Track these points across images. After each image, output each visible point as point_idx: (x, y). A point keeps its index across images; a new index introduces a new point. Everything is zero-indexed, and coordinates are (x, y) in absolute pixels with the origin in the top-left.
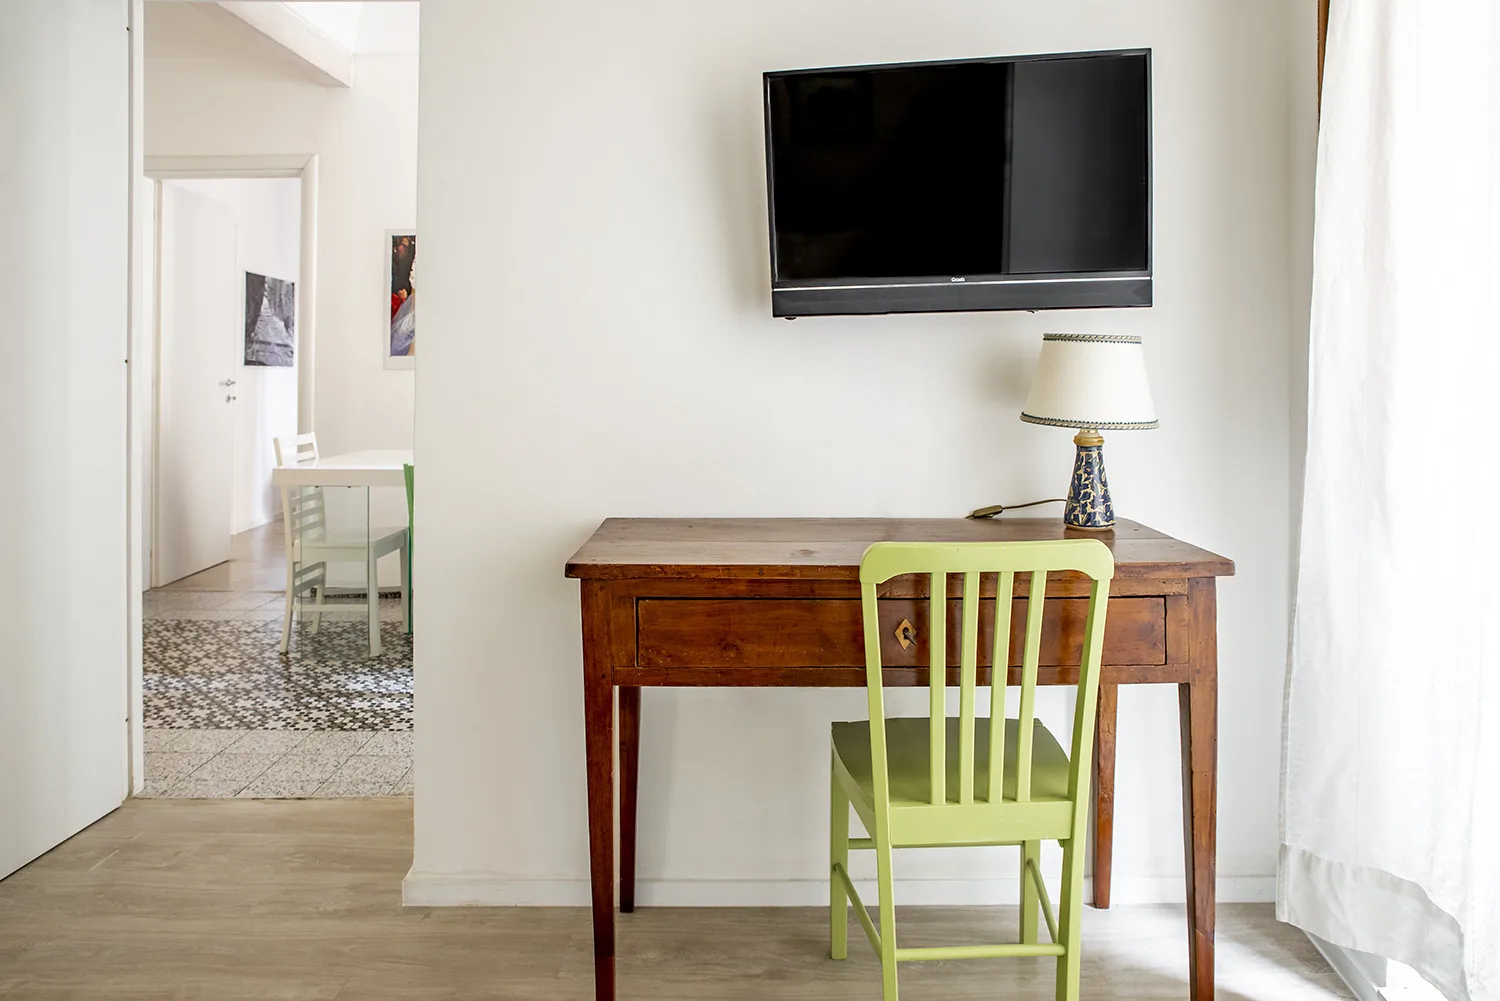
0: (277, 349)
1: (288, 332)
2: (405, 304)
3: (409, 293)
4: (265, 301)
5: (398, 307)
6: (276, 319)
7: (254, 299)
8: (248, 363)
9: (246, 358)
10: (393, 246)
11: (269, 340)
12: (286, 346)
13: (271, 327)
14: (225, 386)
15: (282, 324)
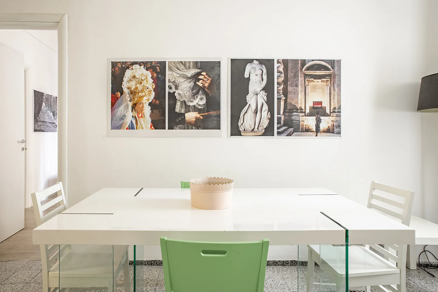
0: (49, 125)
1: (54, 117)
2: (119, 100)
3: (121, 95)
4: (44, 104)
5: (115, 103)
6: (49, 112)
7: (38, 102)
8: (35, 130)
9: (34, 128)
10: (112, 67)
11: (46, 120)
12: (54, 123)
13: (47, 115)
14: (21, 143)
15: (52, 114)
